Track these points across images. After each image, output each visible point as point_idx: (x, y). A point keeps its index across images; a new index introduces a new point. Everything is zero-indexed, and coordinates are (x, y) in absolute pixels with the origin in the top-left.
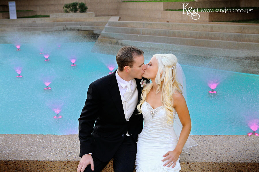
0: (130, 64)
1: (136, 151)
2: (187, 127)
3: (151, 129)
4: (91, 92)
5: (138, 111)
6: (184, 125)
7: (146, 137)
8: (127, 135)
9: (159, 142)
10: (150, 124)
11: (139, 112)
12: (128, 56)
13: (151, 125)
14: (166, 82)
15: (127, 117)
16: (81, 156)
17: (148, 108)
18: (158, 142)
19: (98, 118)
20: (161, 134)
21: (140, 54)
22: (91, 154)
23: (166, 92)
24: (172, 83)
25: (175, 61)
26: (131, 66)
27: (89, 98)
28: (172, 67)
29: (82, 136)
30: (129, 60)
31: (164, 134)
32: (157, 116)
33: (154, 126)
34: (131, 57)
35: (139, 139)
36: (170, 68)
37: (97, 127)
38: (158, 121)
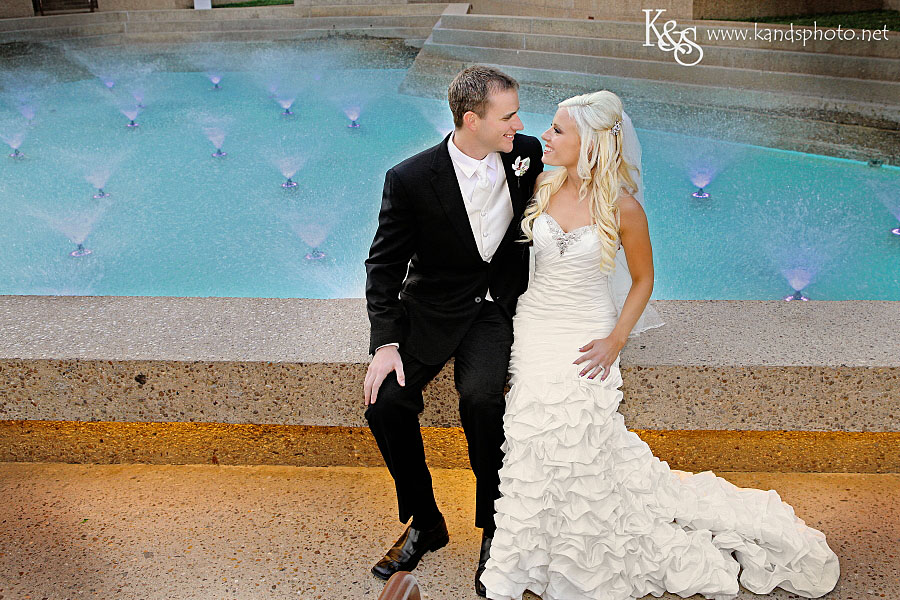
0: (479, 109)
1: (511, 339)
2: (643, 285)
3: (555, 283)
4: (388, 192)
5: (523, 233)
6: (636, 280)
7: (540, 304)
8: (489, 298)
9: (572, 316)
10: (550, 271)
11: (526, 238)
12: (475, 88)
13: (554, 273)
14: (604, 168)
15: (487, 254)
16: (372, 352)
17: (552, 230)
18: (569, 316)
19: (415, 257)
20: (577, 297)
21: (508, 87)
22: (397, 344)
23: (601, 190)
24: (616, 165)
25: (617, 111)
26: (481, 115)
27: (386, 208)
28: (614, 128)
29: (373, 302)
30: (477, 99)
31: (584, 298)
32: (573, 250)
33: (561, 277)
34: (484, 90)
35: (518, 309)
36: (609, 131)
37: (414, 279)
38: (574, 262)
